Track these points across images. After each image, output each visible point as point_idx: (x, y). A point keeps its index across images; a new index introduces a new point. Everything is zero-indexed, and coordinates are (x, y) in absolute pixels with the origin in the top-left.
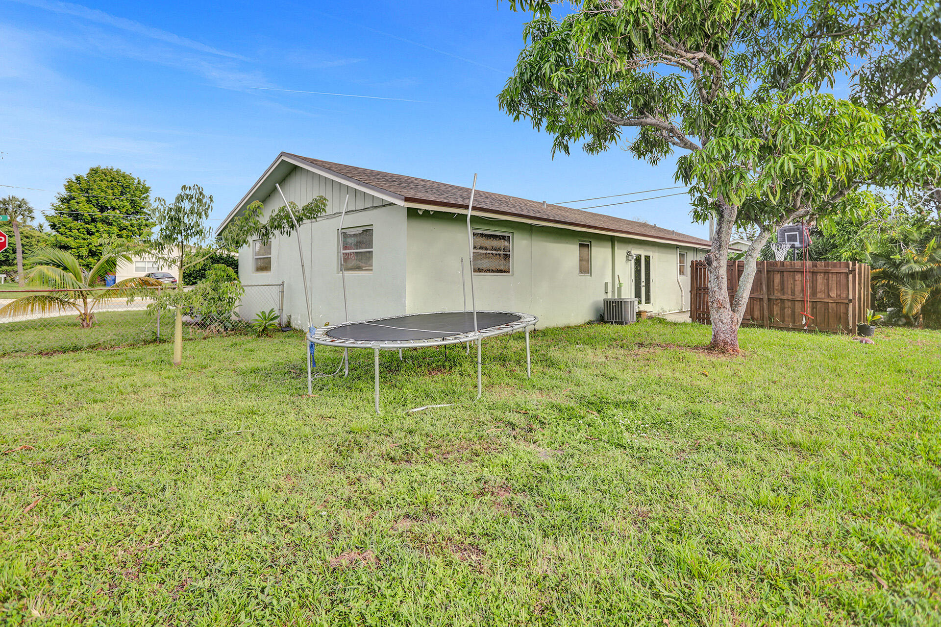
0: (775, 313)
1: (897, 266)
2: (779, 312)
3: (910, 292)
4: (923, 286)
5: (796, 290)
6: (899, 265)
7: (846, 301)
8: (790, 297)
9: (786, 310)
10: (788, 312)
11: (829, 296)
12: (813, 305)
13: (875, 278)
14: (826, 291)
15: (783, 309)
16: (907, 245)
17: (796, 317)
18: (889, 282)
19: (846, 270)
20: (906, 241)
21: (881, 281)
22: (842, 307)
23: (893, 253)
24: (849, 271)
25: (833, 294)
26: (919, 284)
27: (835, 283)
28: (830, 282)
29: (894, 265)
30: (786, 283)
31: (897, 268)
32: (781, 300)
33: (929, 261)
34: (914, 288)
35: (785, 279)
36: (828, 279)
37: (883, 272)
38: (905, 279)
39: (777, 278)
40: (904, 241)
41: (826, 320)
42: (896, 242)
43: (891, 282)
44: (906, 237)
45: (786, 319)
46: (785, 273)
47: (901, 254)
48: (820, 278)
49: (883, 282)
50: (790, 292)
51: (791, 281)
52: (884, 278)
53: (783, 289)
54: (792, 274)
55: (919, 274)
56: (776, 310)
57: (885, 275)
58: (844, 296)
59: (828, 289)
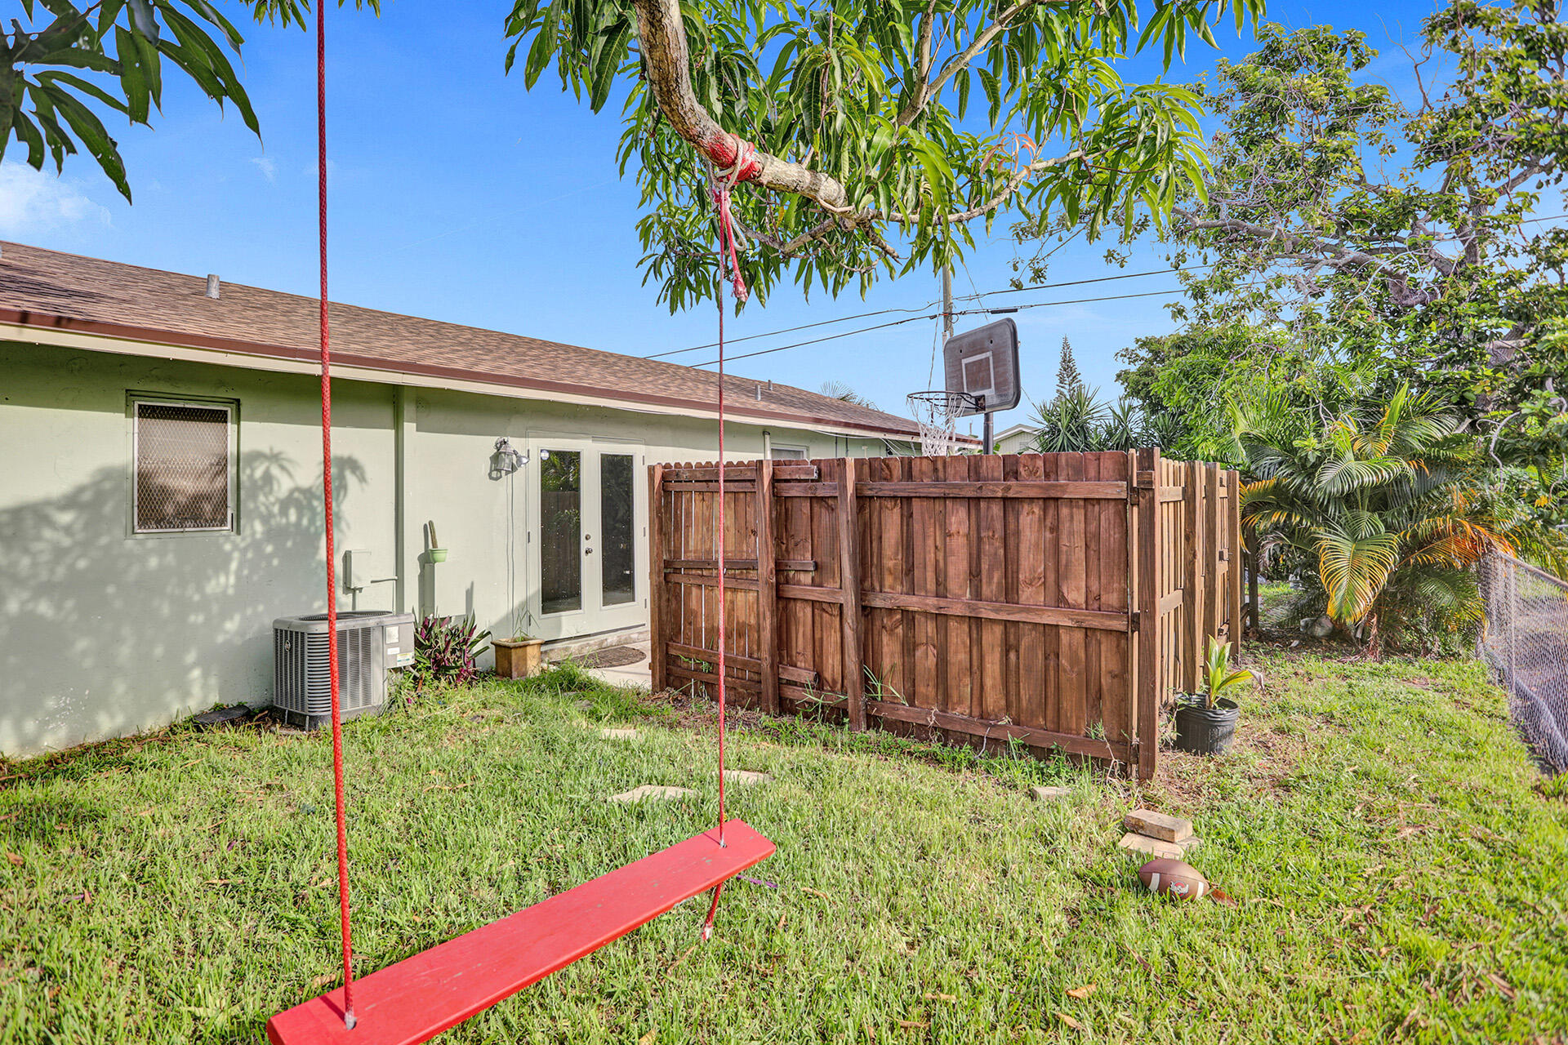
0: (886, 663)
1: (1310, 470)
2: (898, 661)
3: (1346, 548)
4: (1378, 532)
5: (951, 571)
6: (1315, 466)
7: (1120, 624)
8: (931, 603)
9: (919, 653)
10: (926, 659)
11: (1060, 601)
12: (1006, 633)
13: (1255, 506)
14: (1051, 577)
15: (909, 648)
16: (1333, 409)
17: (952, 682)
18: (1289, 517)
19: (1118, 490)
20: (1333, 401)
21: (1270, 515)
22: (1107, 646)
23: (1298, 432)
24: (1131, 489)
25: (1075, 594)
26: (1369, 521)
27: (1080, 543)
28: (1064, 540)
29: (1304, 466)
30: (918, 550)
31: (1310, 475)
32: (905, 612)
33: (1392, 452)
34: (1353, 535)
35: (917, 527)
36: (1055, 529)
37: (1278, 489)
38: (1331, 509)
39: (891, 523)
40: (1327, 397)
41: (1051, 700)
42: (1306, 403)
43: (1296, 519)
44: (1331, 386)
45: (921, 689)
46: (916, 504)
47: (1319, 436)
48: (1029, 520)
49: (1274, 519)
50: (931, 585)
51: (933, 537)
52: (1279, 507)
53: (909, 570)
54: (939, 506)
55: (1367, 493)
56: (890, 650)
57: (1283, 498)
58: (1112, 599)
59: (1059, 572)
